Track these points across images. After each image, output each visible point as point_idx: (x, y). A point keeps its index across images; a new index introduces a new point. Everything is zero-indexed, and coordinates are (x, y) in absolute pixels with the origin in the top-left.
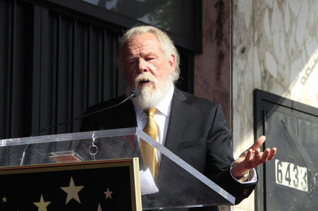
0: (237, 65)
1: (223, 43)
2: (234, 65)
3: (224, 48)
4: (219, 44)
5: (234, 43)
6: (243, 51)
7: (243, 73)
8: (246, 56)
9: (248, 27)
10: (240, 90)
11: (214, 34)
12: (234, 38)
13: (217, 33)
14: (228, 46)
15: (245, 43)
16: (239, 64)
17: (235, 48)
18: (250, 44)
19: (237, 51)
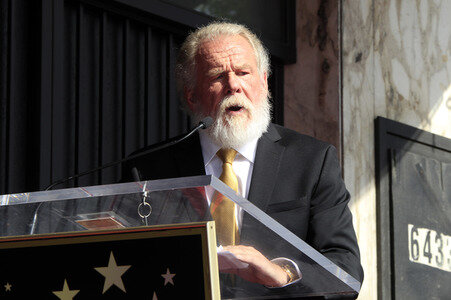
0: (349, 80)
1: (328, 46)
2: (345, 79)
3: (329, 53)
4: (321, 48)
5: (345, 46)
6: (358, 58)
7: (358, 92)
8: (363, 66)
9: (365, 21)
10: (354, 117)
11: (314, 33)
12: (345, 38)
13: (319, 31)
14: (335, 52)
15: (361, 46)
16: (352, 78)
17: (347, 54)
18: (368, 47)
19: (349, 60)
